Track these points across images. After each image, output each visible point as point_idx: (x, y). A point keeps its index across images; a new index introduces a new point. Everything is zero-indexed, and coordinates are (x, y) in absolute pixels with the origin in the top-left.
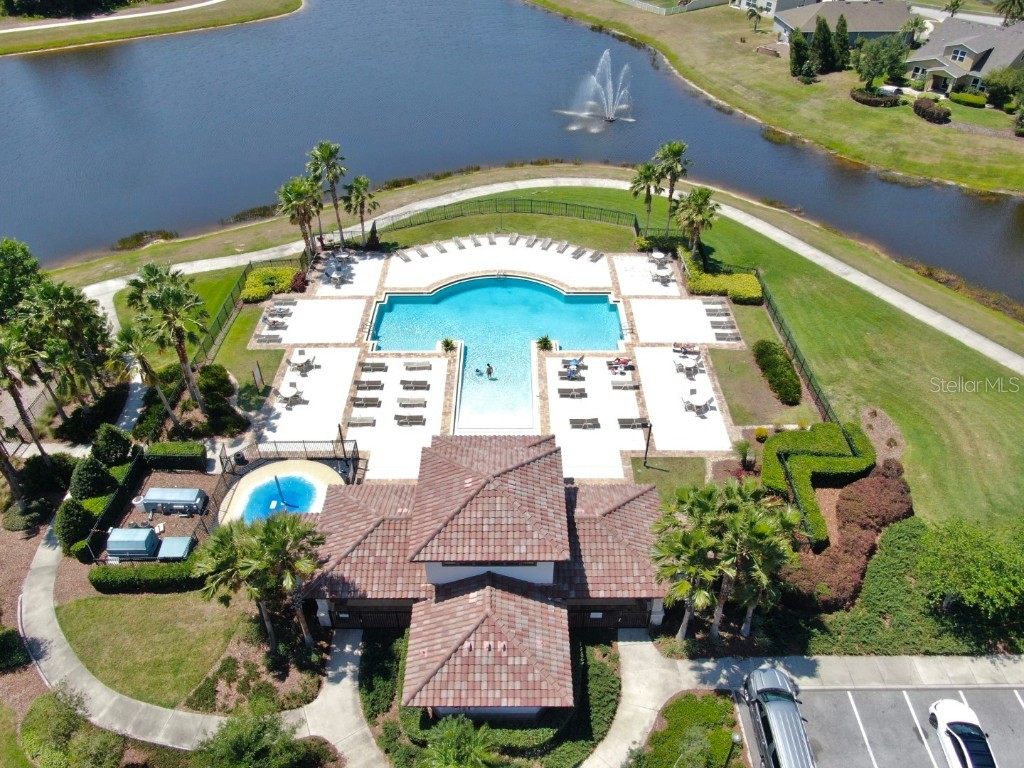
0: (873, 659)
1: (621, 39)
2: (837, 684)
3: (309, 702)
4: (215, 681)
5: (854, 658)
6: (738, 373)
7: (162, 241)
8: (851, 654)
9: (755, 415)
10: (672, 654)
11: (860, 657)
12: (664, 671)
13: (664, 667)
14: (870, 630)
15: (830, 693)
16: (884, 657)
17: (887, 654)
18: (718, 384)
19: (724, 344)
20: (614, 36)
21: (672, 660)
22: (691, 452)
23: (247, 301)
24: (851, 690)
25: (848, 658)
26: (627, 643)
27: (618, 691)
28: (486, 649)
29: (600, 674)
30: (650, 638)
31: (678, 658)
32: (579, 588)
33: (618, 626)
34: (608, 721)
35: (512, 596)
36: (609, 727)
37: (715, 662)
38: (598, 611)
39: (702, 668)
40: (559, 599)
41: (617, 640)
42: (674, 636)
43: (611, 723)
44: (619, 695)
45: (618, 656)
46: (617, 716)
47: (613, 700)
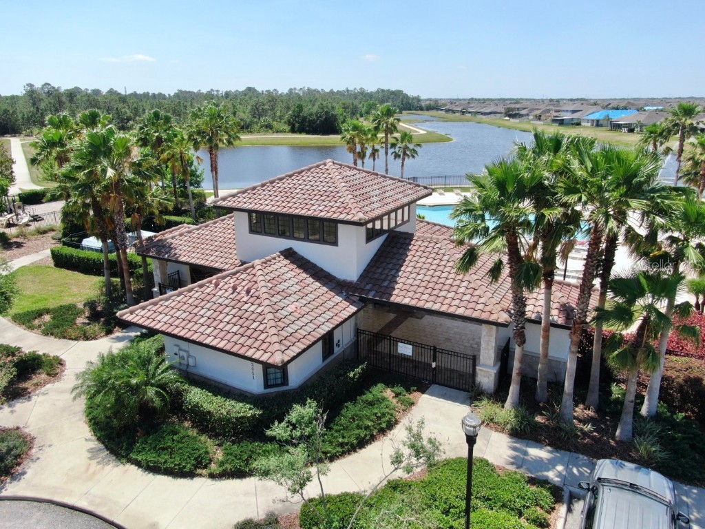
4: (48, 312)
27: (384, 425)
28: (230, 290)
29: (371, 404)
30: (468, 402)
31: (497, 430)
32: (382, 290)
33: (434, 382)
34: (342, 445)
35: (298, 271)
36: (343, 454)
37: (549, 452)
38: (409, 343)
39: (526, 453)
40: (355, 299)
41: (423, 392)
42: (504, 401)
43: (349, 452)
44: (383, 431)
45: (413, 404)
46: (363, 450)
47: (367, 428)
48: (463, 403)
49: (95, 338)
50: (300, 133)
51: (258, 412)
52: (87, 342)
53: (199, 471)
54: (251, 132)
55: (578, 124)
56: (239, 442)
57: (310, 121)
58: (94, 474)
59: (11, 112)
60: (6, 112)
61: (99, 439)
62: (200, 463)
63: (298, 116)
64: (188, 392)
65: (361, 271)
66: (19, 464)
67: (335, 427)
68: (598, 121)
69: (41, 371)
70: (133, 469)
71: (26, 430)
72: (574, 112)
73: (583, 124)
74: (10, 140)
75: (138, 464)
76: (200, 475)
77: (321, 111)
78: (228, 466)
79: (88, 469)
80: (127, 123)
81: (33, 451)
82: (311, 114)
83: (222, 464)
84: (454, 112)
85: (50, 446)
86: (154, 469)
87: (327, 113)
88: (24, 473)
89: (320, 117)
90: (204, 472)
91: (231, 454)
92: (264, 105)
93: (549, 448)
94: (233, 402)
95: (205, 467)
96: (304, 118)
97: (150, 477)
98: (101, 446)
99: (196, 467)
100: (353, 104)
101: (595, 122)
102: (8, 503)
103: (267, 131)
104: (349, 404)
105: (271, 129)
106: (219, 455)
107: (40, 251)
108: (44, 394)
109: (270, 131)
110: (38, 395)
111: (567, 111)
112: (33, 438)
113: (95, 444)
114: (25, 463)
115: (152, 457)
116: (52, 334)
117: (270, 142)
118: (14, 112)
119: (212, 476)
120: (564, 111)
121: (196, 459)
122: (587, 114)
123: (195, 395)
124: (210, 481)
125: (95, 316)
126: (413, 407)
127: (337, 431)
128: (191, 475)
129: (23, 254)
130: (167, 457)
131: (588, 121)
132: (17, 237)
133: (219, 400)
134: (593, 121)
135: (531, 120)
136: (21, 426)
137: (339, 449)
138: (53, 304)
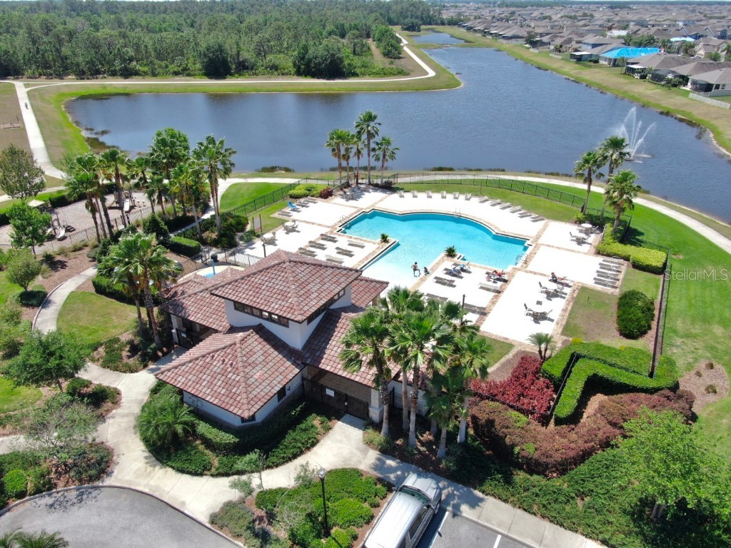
0: (546, 524)
1: (681, 120)
2: (493, 524)
3: (132, 372)
4: (101, 345)
5: (527, 515)
6: (595, 306)
7: (283, 172)
8: (525, 510)
9: (586, 334)
10: (369, 443)
11: (533, 516)
12: (355, 451)
13: (358, 449)
14: (557, 500)
15: (480, 527)
16: (558, 527)
17: (561, 525)
18: (569, 308)
19: (599, 287)
20: (676, 118)
21: (368, 448)
22: (506, 339)
23: (292, 197)
24: (503, 535)
25: (520, 512)
26: (344, 424)
27: (309, 446)
28: (221, 362)
29: (305, 430)
30: (363, 428)
31: (373, 448)
32: (315, 358)
33: (347, 412)
34: (284, 458)
35: (264, 343)
36: (283, 463)
37: (398, 463)
38: (332, 389)
39: (384, 463)
40: (299, 362)
41: (339, 420)
42: (380, 431)
43: (287, 462)
44: (308, 449)
45: (331, 428)
46: (296, 460)
47: (299, 447)
48: (360, 428)
49: (137, 371)
50: (306, 76)
51: (238, 440)
52: (132, 374)
53: (205, 472)
54: (256, 74)
55: (596, 62)
56: (227, 456)
57: (315, 64)
58: (150, 473)
59: (11, 52)
60: (6, 52)
61: (150, 451)
62: (206, 468)
63: (303, 58)
64: (198, 424)
65: (303, 344)
66: (109, 467)
67: (281, 447)
68: (615, 60)
69: (108, 400)
70: (170, 470)
71: (108, 444)
72: (594, 46)
73: (602, 62)
74: (13, 85)
75: (173, 468)
76: (206, 475)
77: (327, 53)
78: (221, 470)
79: (146, 470)
80: (129, 64)
81: (115, 458)
82: (316, 58)
83: (218, 469)
84: (475, 31)
85: (123, 454)
86: (182, 471)
87: (333, 55)
88: (112, 472)
89: (326, 60)
90: (208, 473)
91: (222, 463)
92: (269, 41)
93: (398, 460)
94: (223, 433)
95: (209, 470)
96: (310, 61)
97: (180, 475)
98: (151, 455)
99: (204, 470)
100: (365, 25)
101: (613, 61)
102: (108, 489)
103: (272, 74)
104: (290, 431)
105: (276, 70)
106: (216, 462)
107: (81, 272)
108: (113, 417)
109: (275, 73)
110: (109, 418)
111: (588, 44)
112: (113, 449)
113: (147, 454)
114: (111, 466)
115: (179, 465)
116: (108, 367)
117: (274, 88)
118: (14, 52)
119: (212, 475)
120: (585, 43)
121: (204, 466)
122: (606, 50)
123: (203, 428)
124: (211, 478)
125: (134, 350)
126: (331, 431)
127: (281, 449)
128: (201, 475)
129: (69, 277)
130: (188, 465)
131: (605, 59)
132: (59, 254)
133: (215, 431)
134: (610, 60)
135: (551, 51)
136: (104, 441)
137: (282, 460)
138: (103, 337)
